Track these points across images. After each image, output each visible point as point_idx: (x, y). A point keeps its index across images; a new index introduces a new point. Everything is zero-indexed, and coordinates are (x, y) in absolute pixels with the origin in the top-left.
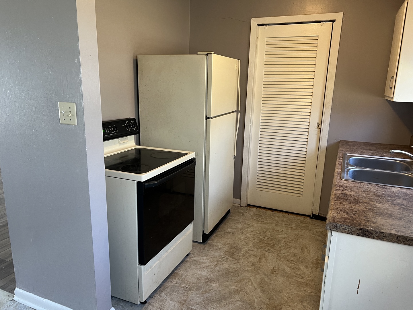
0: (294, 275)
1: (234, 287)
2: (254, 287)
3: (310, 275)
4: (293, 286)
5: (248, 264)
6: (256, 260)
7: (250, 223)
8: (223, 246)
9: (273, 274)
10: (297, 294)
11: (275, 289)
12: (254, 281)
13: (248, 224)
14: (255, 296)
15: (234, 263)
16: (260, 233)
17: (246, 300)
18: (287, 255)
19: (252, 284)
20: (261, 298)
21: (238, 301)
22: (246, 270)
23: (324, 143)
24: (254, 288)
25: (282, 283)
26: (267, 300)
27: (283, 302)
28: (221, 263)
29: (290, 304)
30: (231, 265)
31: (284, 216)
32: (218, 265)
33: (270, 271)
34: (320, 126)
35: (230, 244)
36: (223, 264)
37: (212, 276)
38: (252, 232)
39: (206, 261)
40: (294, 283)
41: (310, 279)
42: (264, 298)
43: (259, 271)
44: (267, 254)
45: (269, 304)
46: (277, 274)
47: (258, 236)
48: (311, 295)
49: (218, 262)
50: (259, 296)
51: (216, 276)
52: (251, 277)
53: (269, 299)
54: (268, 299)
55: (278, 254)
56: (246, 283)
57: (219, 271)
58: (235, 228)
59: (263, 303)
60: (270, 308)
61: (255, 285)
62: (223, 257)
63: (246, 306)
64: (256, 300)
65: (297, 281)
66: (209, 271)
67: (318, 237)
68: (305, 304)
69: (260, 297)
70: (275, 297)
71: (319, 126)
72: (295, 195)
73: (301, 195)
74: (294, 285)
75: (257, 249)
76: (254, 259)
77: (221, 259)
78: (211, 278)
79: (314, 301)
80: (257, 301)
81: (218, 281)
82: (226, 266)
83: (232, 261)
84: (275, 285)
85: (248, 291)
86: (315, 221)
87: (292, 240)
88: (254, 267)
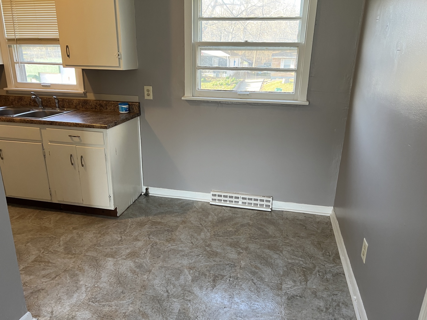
10: (32, 220)
11: (19, 229)
14: (23, 237)
27: (39, 226)
40: (18, 220)
41: (16, 214)
42: (29, 233)
45: (37, 231)
48: (36, 215)
50: (25, 235)
53: (31, 231)
59: (35, 234)
60: (41, 231)
63: (34, 241)
64: (29, 237)
69: (27, 235)
74: (20, 220)
79: (43, 214)
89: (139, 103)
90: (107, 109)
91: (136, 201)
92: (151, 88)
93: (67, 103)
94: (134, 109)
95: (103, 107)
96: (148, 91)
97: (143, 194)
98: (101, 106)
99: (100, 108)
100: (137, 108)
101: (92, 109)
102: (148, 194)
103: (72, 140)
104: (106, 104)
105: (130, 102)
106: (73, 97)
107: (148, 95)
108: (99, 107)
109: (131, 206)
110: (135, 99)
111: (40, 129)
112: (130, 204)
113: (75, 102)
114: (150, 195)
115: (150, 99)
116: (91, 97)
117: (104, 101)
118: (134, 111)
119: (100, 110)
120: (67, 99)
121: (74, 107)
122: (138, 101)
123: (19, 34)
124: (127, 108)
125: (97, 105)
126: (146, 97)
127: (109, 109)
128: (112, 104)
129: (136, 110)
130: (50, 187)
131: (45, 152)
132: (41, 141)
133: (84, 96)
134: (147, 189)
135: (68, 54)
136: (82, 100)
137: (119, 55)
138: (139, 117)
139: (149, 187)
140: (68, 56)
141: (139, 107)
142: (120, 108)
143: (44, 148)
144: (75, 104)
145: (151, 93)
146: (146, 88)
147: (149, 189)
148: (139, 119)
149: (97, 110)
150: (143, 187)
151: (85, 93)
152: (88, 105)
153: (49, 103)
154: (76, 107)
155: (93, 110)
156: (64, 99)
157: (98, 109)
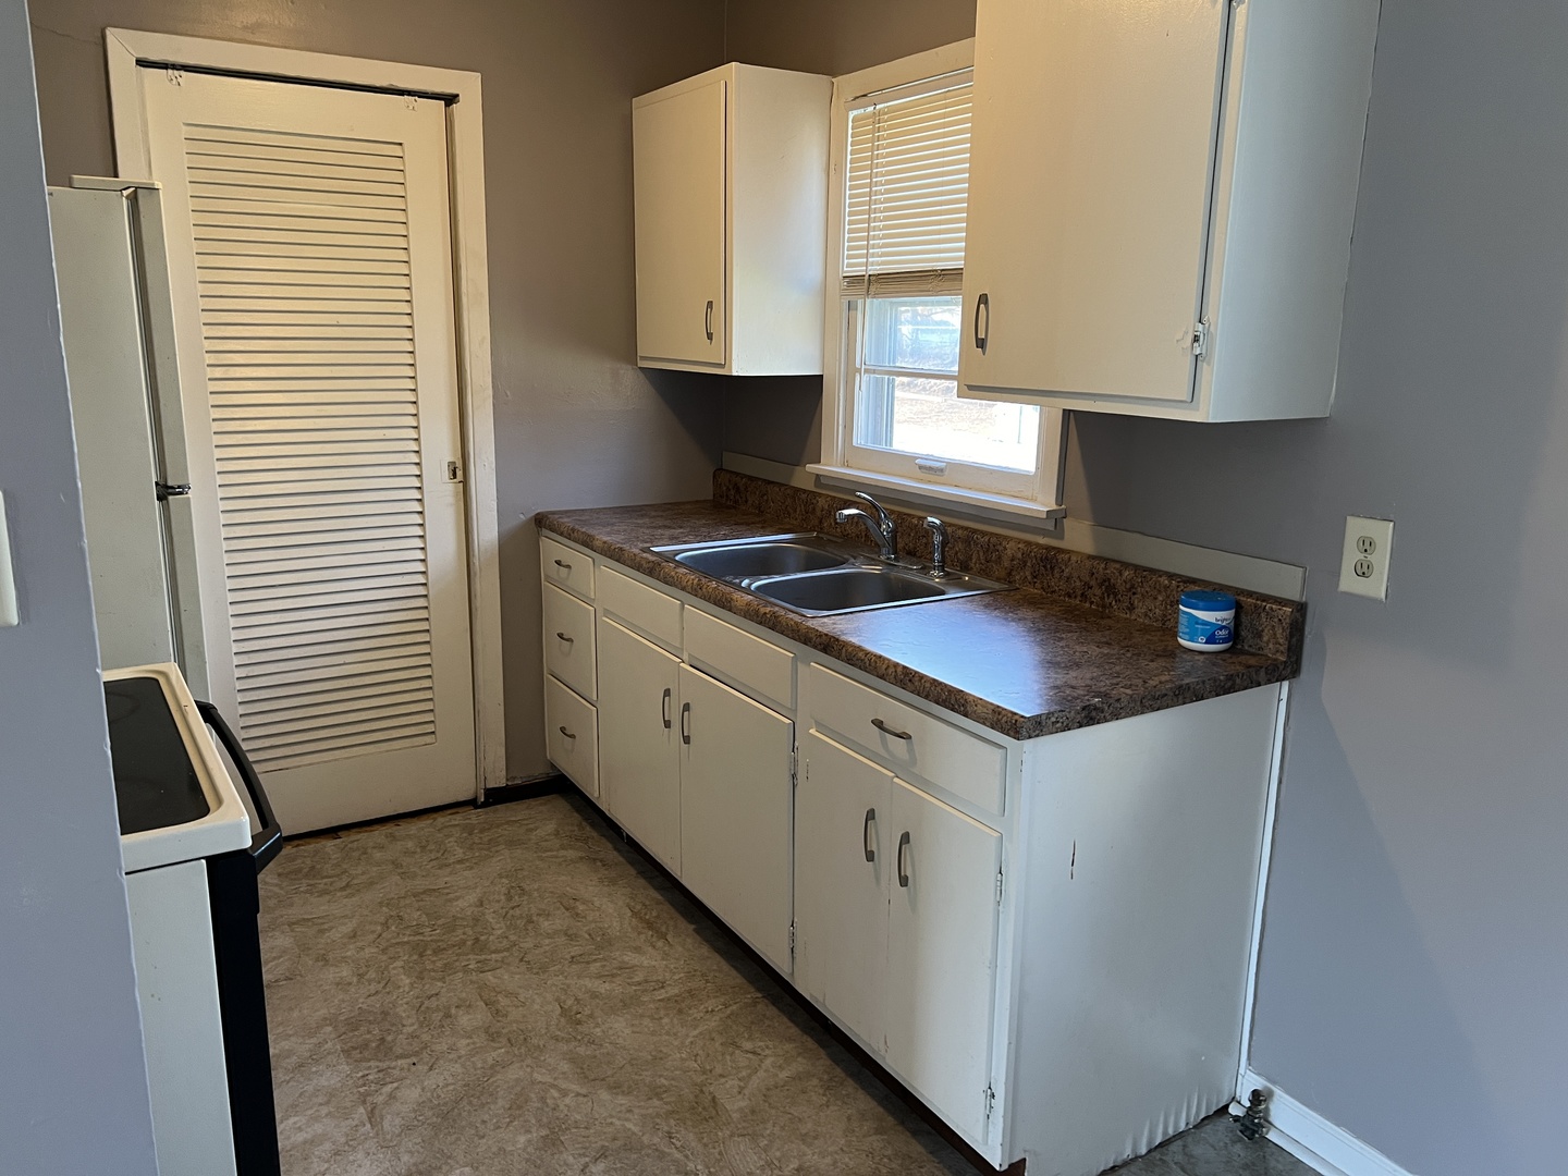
0: (635, 991)
1: (522, 1139)
2: (578, 1094)
3: (672, 966)
4: (666, 1020)
5: (474, 1043)
6: (479, 1017)
7: (311, 913)
8: (314, 1040)
9: (579, 1023)
10: (701, 1033)
11: (635, 1059)
12: (555, 1079)
13: (309, 920)
14: (612, 1117)
15: (426, 1068)
16: (386, 925)
17: (603, 1146)
18: (547, 948)
19: (564, 1093)
20: (636, 1111)
21: (586, 1166)
22: (492, 1067)
23: (488, 531)
24: (581, 1099)
25: (633, 1032)
26: (656, 1102)
27: (700, 1079)
28: (381, 1098)
29: (719, 1070)
30: (423, 1082)
31: (393, 838)
32: (377, 1112)
33: (562, 1020)
34: (459, 473)
35: (331, 1020)
36: (392, 1096)
37: (405, 1158)
38: (354, 935)
39: (318, 1128)
40: (662, 1013)
41: (682, 975)
42: (642, 1103)
43: (535, 1041)
44: (491, 978)
45: (671, 1109)
46: (591, 1016)
47: (394, 941)
48: (732, 1014)
49: (364, 1102)
50: (623, 1108)
51: (422, 1150)
52: (535, 1075)
53: (658, 1096)
54: (655, 1100)
55: (521, 960)
56: (543, 1100)
57: (408, 1128)
58: (275, 958)
59: (658, 1121)
60: (688, 1115)
61: (576, 1088)
62: (360, 1074)
63: (626, 1161)
64: (629, 1125)
65: (659, 1000)
66: (373, 1150)
67: (562, 853)
68: (748, 1045)
69: (630, 1111)
70: (666, 1082)
71: (455, 476)
72: (407, 743)
73: (428, 739)
74: (667, 1015)
75: (442, 979)
76: (470, 1017)
77: (364, 1085)
78: (414, 1169)
79: (752, 1023)
80: (635, 1125)
81: (449, 1157)
82: (411, 1094)
83: (413, 1068)
84: (624, 1048)
85: (578, 1117)
86: (502, 812)
87: (509, 898)
88: (504, 1041)
89: (1301, 608)
90: (1131, 608)
91: (1176, 1147)
92: (1383, 533)
93: (981, 554)
94: (1265, 639)
95: (1115, 595)
96: (1367, 545)
97: (1234, 1110)
98: (1109, 588)
99: (1102, 598)
100: (1279, 631)
101: (1070, 596)
102: (1260, 1126)
103: (884, 743)
104: (1133, 587)
105: (1250, 594)
106: (1009, 528)
107: (1363, 571)
108: (1098, 592)
109: (1133, 1168)
110: (1283, 582)
111: (795, 659)
112: (1128, 1153)
113: (1009, 552)
114: (1272, 1136)
115: (1371, 593)
116: (1080, 538)
117: (1126, 565)
118: (1261, 648)
119: (1104, 606)
120: (984, 533)
121: (1003, 574)
122: (1296, 597)
123: (884, 255)
124: (1221, 628)
125: (1093, 583)
126: (1349, 582)
127: (1140, 610)
128: (1160, 592)
129: (1273, 644)
130: (796, 920)
131: (795, 761)
132: (791, 713)
133: (1052, 529)
134: (1257, 1097)
135: (982, 335)
136: (1037, 545)
137: (1196, 339)
138: (1286, 684)
139: (1278, 1091)
140: (981, 343)
141: (1297, 629)
142: (1183, 620)
143: (796, 744)
144: (1006, 564)
145: (1382, 560)
146: (1356, 527)
147: (1275, 1099)
148: (1284, 696)
149: (1087, 605)
150: (1242, 1071)
151: (1057, 518)
152: (1057, 575)
153: (924, 540)
154: (1010, 574)
155: (1072, 601)
156: (975, 531)
157: (1092, 603)
